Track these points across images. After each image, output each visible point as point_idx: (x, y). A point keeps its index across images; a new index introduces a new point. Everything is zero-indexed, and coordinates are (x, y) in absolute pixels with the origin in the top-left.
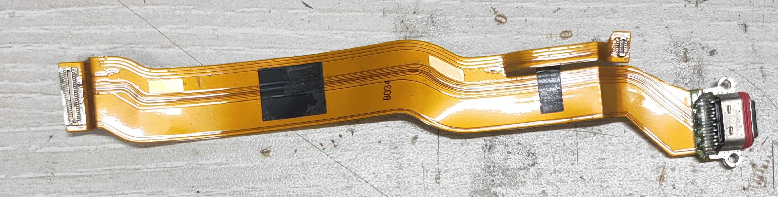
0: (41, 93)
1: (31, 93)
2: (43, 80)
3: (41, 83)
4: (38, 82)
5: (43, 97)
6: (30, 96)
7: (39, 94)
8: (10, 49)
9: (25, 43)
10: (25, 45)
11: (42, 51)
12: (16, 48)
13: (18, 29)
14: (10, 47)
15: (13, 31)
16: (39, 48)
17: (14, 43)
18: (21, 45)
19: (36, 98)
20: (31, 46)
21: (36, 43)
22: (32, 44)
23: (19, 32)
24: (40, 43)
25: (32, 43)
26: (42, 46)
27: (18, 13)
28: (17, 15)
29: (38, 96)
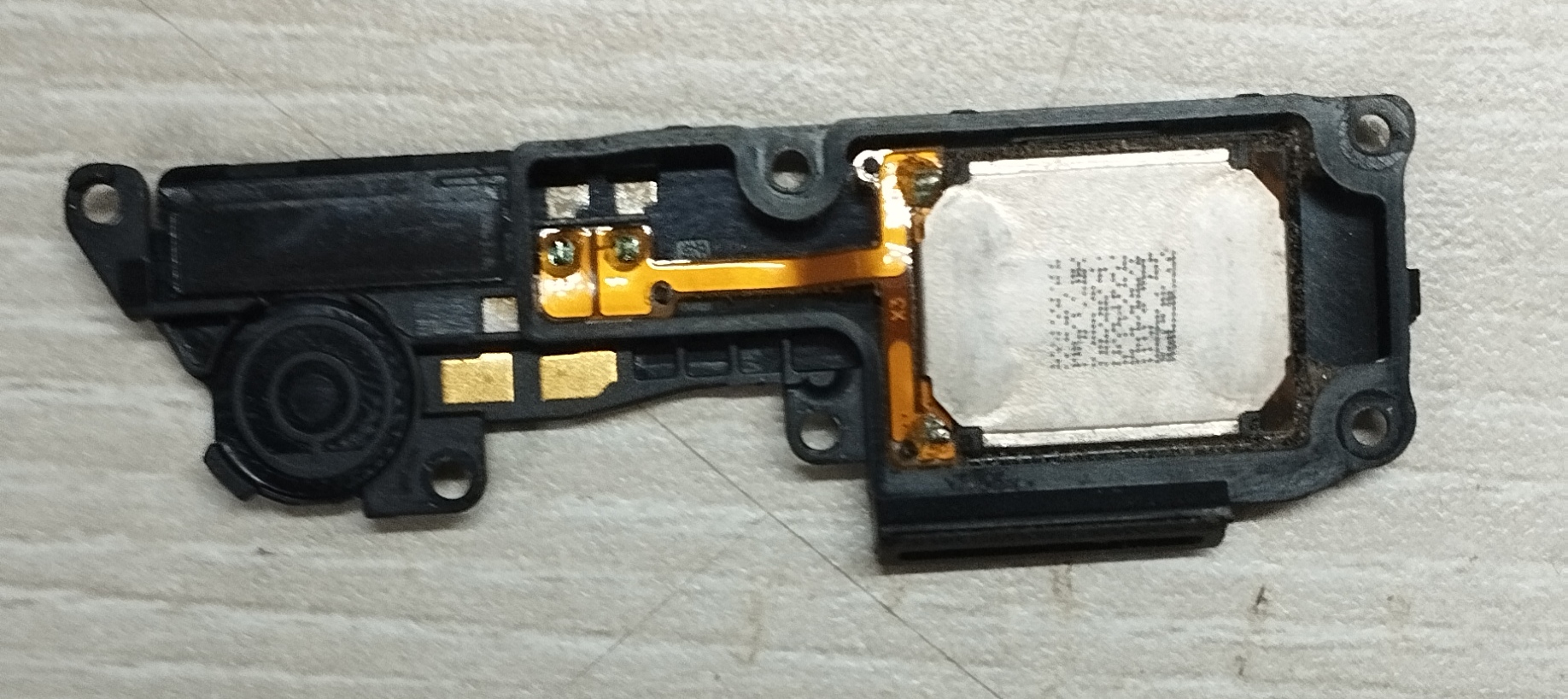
0: (79, 586)
1: (41, 585)
2: (90, 532)
3: (83, 547)
4: (68, 539)
5: (90, 606)
6: (34, 595)
7: (74, 593)
9: (15, 374)
10: (17, 380)
11: (87, 408)
16: (76, 400)
19: (63, 607)
20: (41, 386)
21: (64, 376)
22: (46, 381)
24: (79, 378)
25: (43, 374)
26: (87, 391)
29: (69, 600)
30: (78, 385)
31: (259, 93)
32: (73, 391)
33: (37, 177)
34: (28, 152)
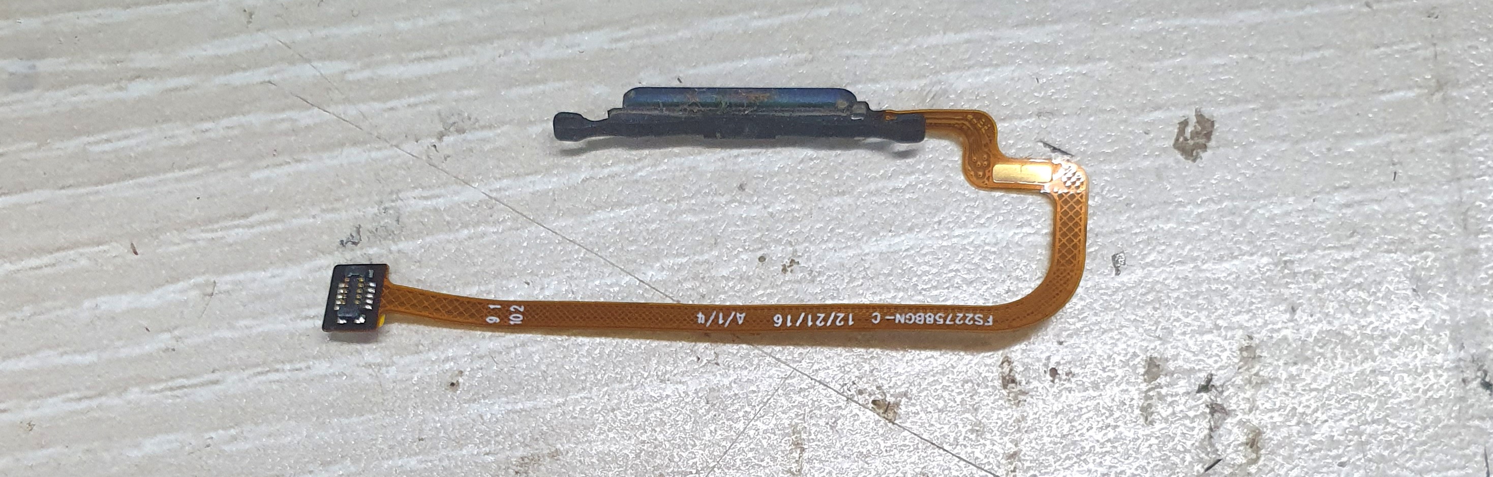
8: (217, 388)
9: (258, 365)
10: (259, 369)
12: (232, 382)
13: (231, 327)
14: (216, 382)
15: (216, 334)
16: (302, 375)
17: (228, 368)
18: (250, 372)
20: (277, 370)
21: (291, 360)
22: (280, 366)
23: (237, 335)
24: (301, 360)
25: (276, 361)
26: (309, 368)
27: (225, 281)
28: (224, 287)
30: (303, 365)
31: (397, 146)
32: (300, 369)
33: (255, 231)
34: (245, 216)
